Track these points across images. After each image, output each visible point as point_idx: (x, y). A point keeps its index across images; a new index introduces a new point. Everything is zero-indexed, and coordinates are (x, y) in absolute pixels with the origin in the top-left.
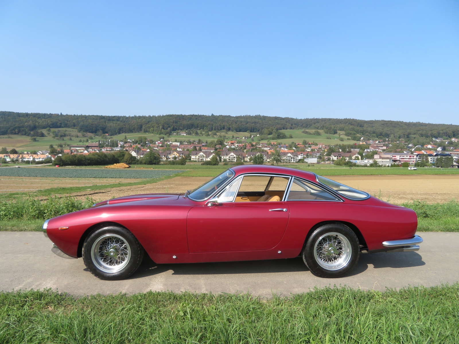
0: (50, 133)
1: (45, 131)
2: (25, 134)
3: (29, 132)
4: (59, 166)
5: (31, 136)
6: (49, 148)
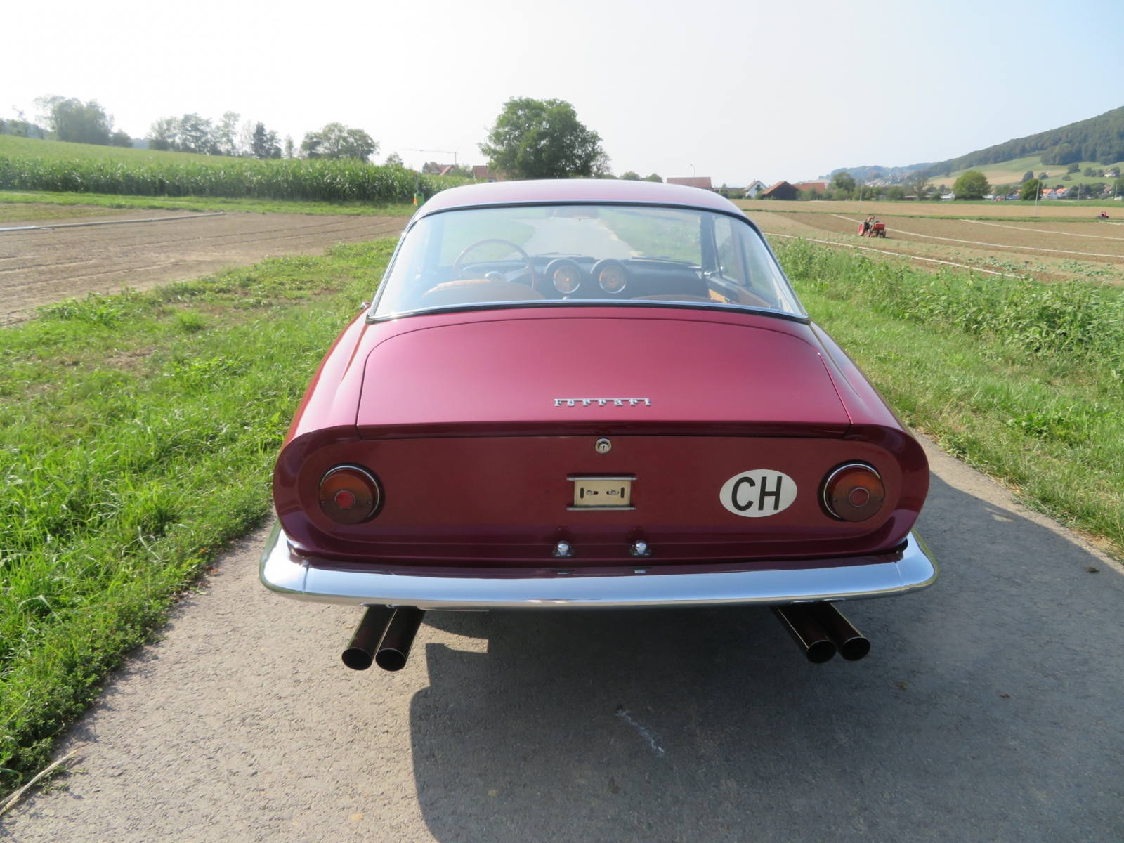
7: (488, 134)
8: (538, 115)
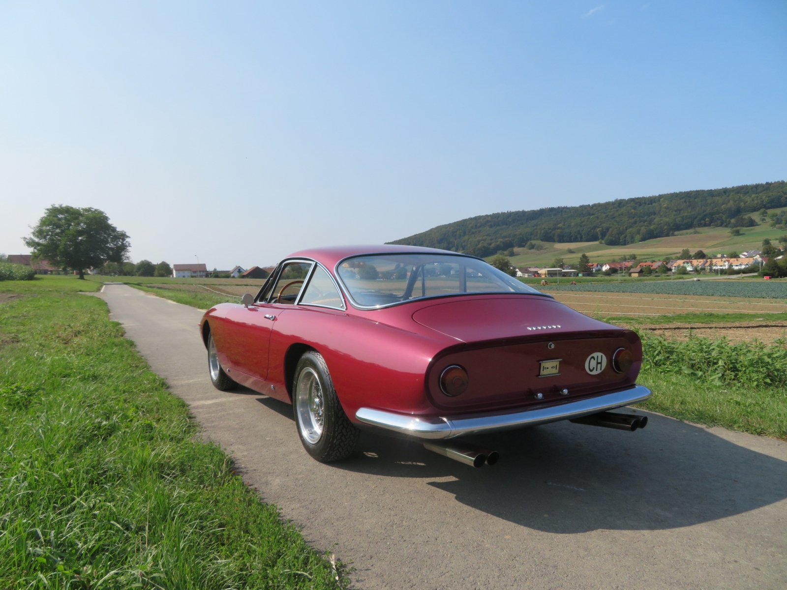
0: (765, 218)
1: (756, 216)
2: (721, 225)
3: (728, 220)
4: (770, 278)
5: (730, 227)
6: (762, 245)
7: (33, 231)
8: (77, 218)
